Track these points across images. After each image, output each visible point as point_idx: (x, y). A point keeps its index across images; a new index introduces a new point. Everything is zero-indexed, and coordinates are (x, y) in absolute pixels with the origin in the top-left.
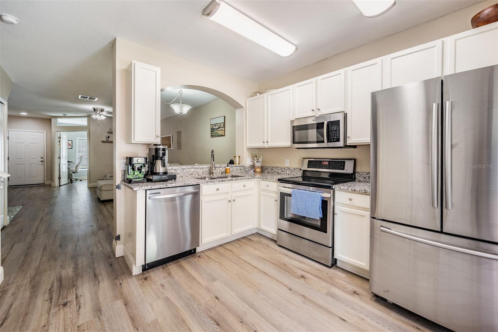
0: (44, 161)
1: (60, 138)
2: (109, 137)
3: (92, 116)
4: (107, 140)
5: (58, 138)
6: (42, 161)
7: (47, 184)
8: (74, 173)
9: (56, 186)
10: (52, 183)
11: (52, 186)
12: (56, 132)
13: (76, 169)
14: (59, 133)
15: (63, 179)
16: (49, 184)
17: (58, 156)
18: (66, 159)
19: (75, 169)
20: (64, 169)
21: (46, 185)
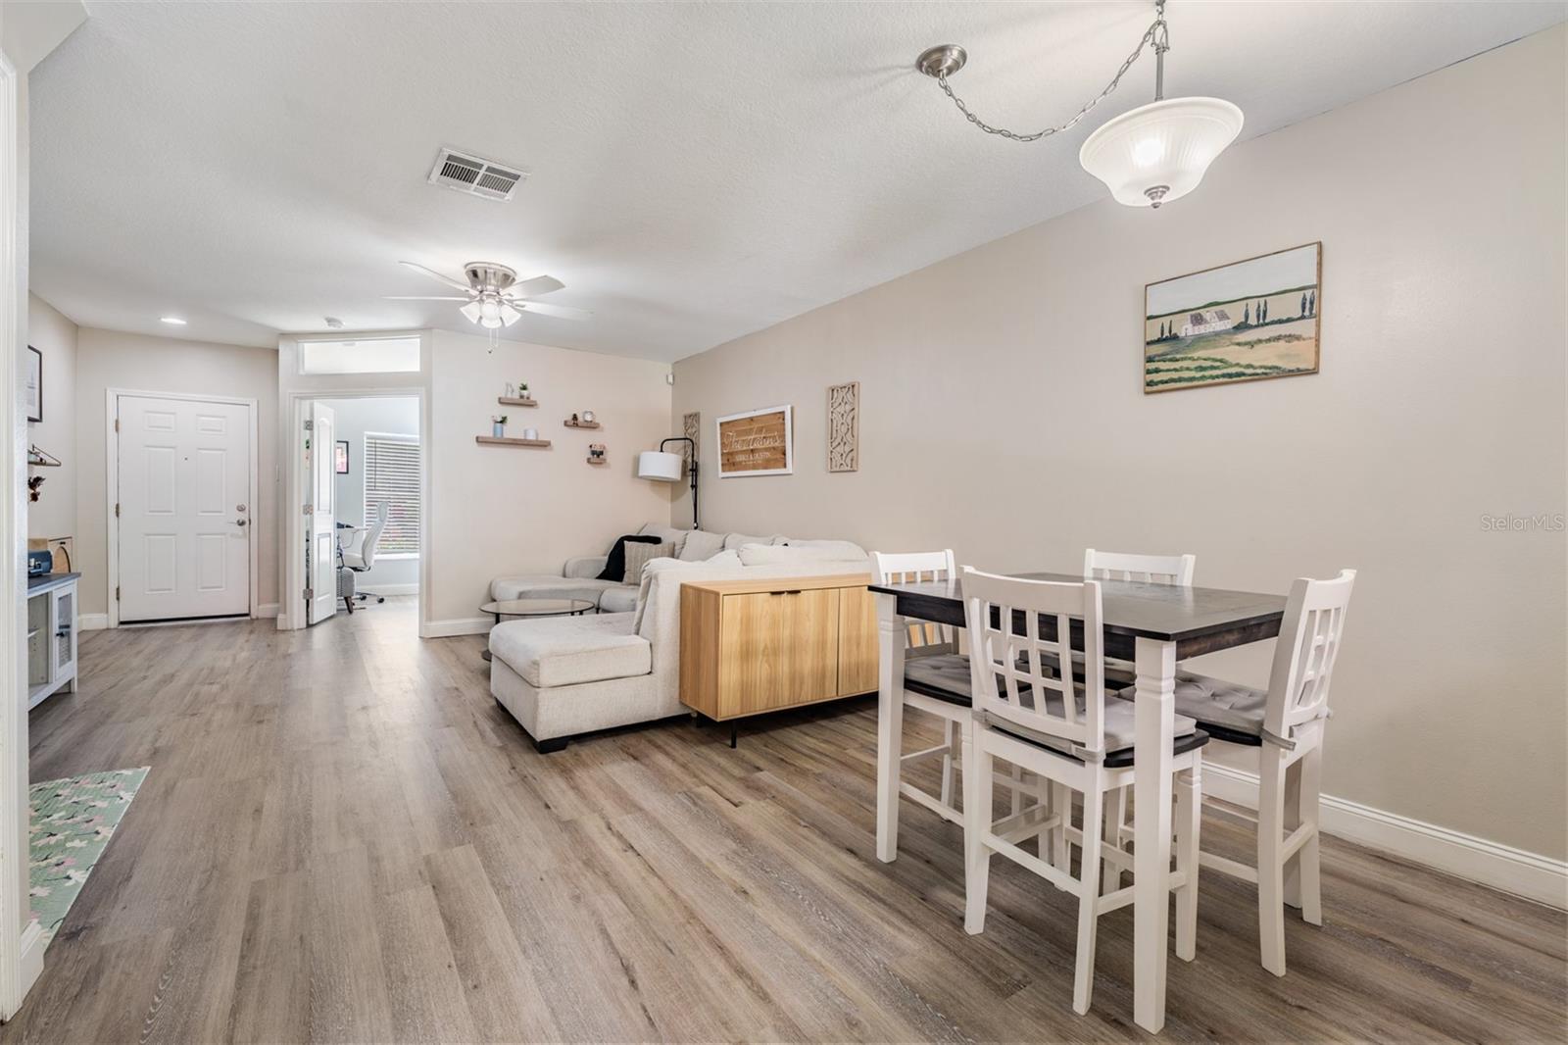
0: (250, 520)
1: (309, 425)
2: (503, 421)
3: (462, 309)
4: (499, 435)
5: (303, 425)
6: (242, 524)
7: (261, 615)
8: (355, 569)
9: (296, 628)
10: (280, 616)
11: (279, 628)
12: (297, 401)
13: (363, 554)
14: (306, 404)
15: (319, 599)
16: (269, 615)
17: (304, 503)
18: (332, 515)
19: (361, 556)
20: (324, 555)
21: (257, 619)
